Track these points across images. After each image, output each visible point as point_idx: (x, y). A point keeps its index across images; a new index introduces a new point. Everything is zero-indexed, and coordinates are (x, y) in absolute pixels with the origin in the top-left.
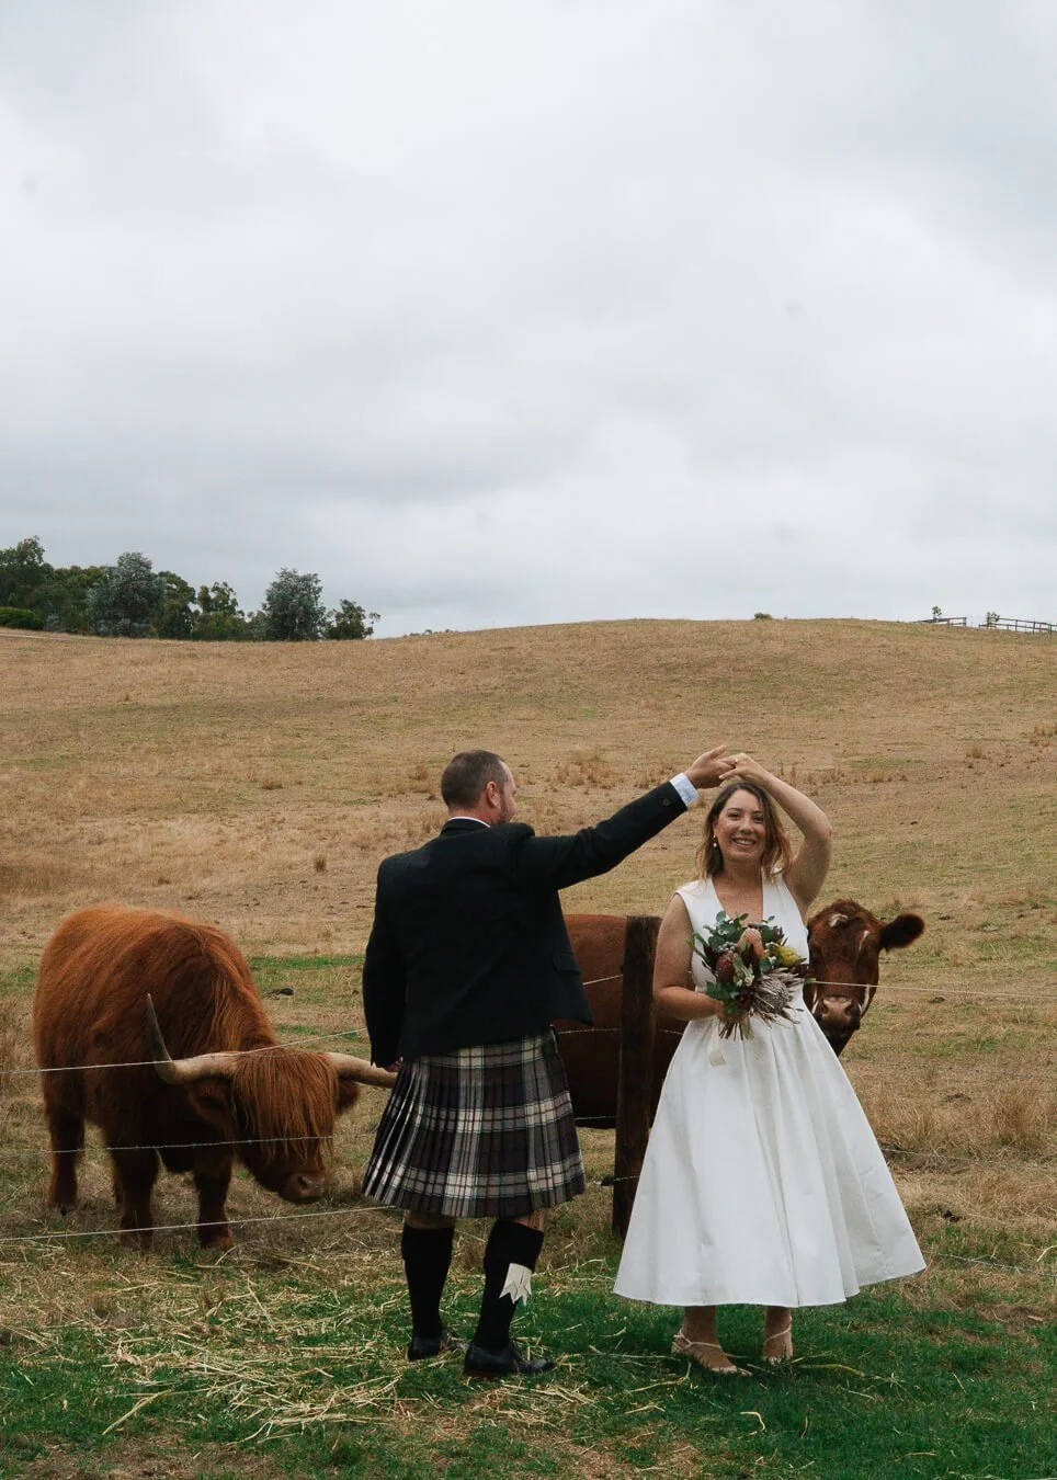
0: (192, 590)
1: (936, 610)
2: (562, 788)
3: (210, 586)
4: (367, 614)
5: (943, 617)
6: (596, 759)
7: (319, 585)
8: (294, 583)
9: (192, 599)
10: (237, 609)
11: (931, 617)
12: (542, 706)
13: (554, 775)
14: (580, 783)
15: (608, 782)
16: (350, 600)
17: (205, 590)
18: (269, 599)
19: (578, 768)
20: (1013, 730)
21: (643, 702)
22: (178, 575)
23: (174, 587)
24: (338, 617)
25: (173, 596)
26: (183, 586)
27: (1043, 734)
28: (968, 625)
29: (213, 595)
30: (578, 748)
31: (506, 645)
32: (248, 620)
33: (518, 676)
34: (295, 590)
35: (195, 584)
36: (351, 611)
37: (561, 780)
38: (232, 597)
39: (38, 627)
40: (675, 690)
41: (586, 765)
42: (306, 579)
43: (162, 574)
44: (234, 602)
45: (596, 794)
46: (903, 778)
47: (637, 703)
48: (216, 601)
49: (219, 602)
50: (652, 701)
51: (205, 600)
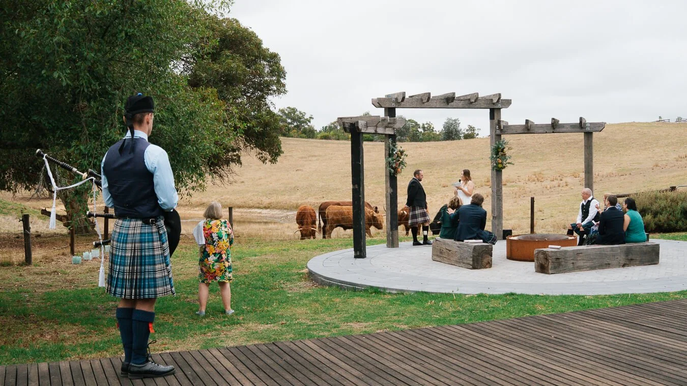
0: (419, 125)
1: (660, 117)
2: (529, 183)
3: (425, 123)
4: (476, 129)
5: (662, 119)
6: (540, 173)
7: (459, 122)
8: (451, 122)
9: (419, 128)
10: (434, 130)
11: (658, 120)
12: (527, 158)
13: (527, 179)
14: (534, 181)
15: (542, 180)
16: (470, 125)
17: (424, 125)
18: (444, 127)
19: (535, 176)
20: (673, 156)
21: (558, 155)
22: (412, 119)
23: (413, 124)
24: (467, 130)
25: (413, 127)
26: (416, 123)
27: (681, 158)
28: (671, 122)
29: (426, 126)
30: (536, 170)
31: (518, 138)
32: (438, 133)
33: (521, 149)
34: (452, 124)
35: (420, 123)
36: (471, 128)
37: (529, 180)
38: (432, 126)
39: (372, 140)
40: (569, 150)
41: (537, 175)
42: (455, 120)
43: (409, 120)
44: (433, 128)
45: (538, 184)
46: (630, 174)
47: (556, 155)
48: (427, 128)
49: (428, 128)
50: (561, 154)
51: (424, 128)
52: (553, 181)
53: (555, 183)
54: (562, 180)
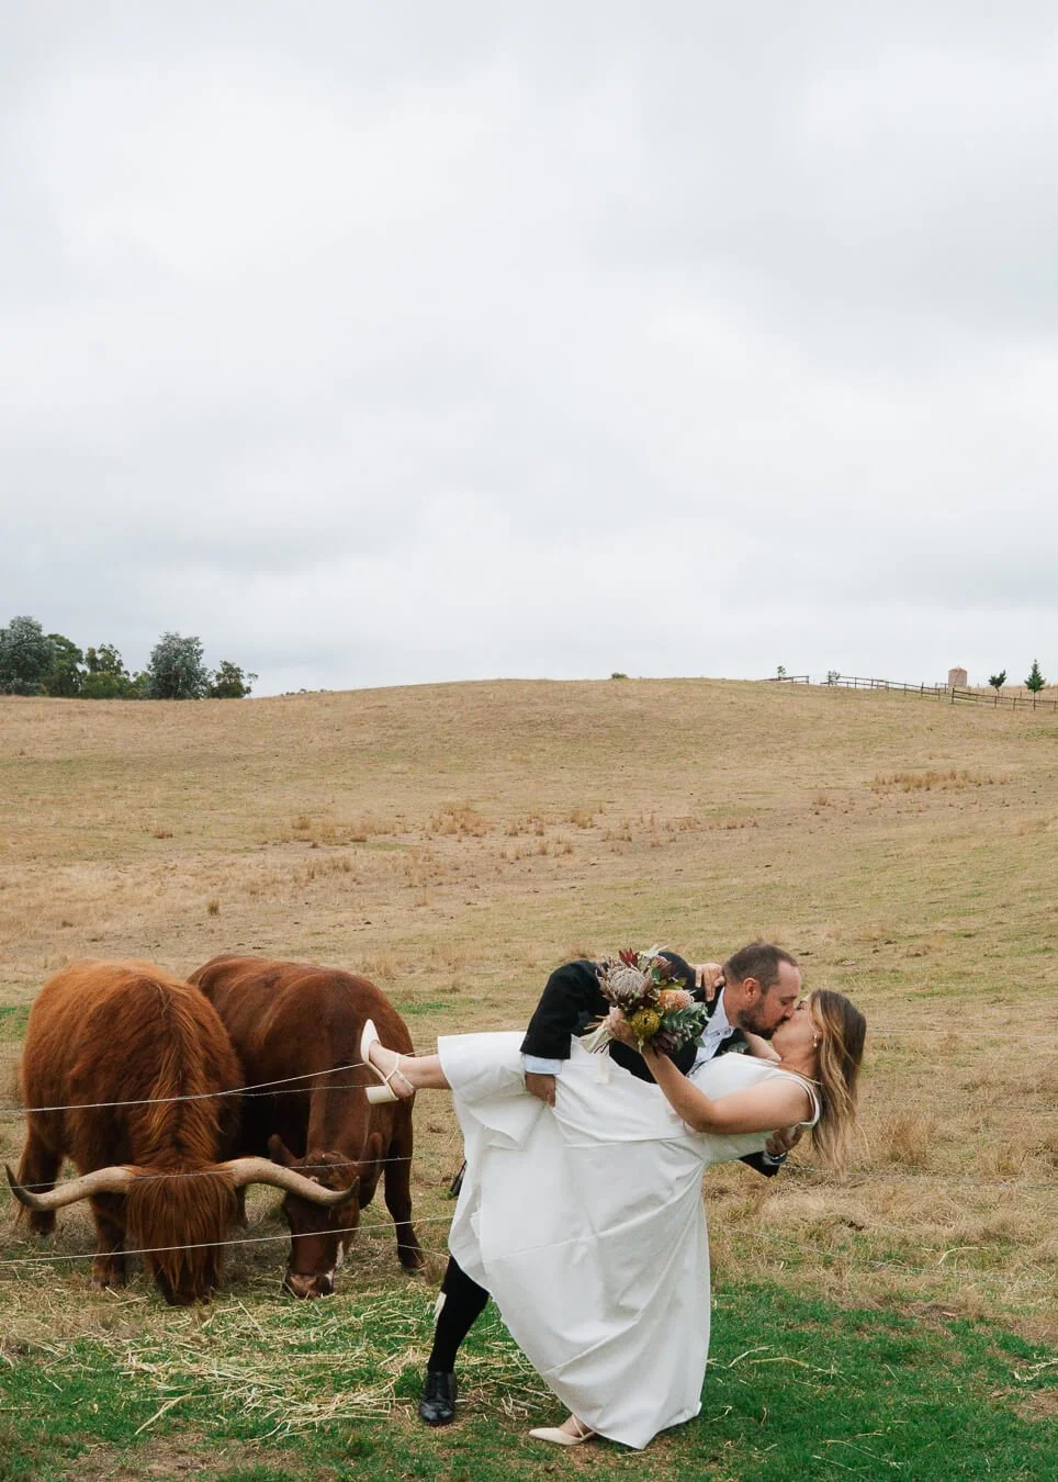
0: (79, 651)
1: (780, 669)
2: (437, 837)
3: (97, 648)
4: (245, 674)
5: (787, 676)
6: (467, 809)
7: (200, 647)
8: (176, 646)
9: (80, 660)
10: (122, 669)
11: (776, 677)
12: (415, 760)
13: (429, 825)
14: (453, 832)
15: (480, 830)
16: (229, 661)
17: (92, 652)
18: (153, 660)
19: (451, 817)
20: (855, 779)
21: (509, 757)
22: (66, 638)
23: (63, 648)
24: (219, 677)
25: (62, 657)
26: (70, 647)
27: (884, 783)
28: (811, 682)
29: (99, 656)
30: (450, 799)
32: (133, 679)
33: (392, 732)
34: (178, 652)
36: (231, 671)
37: (435, 829)
38: (117, 658)
40: (539, 745)
41: (458, 814)
42: (188, 642)
43: (51, 637)
44: (120, 663)
45: (468, 842)
46: (755, 825)
47: (504, 757)
48: (102, 661)
49: (106, 663)
50: (519, 755)
51: (92, 661)
52: (516, 834)
53: (521, 841)
54: (542, 834)
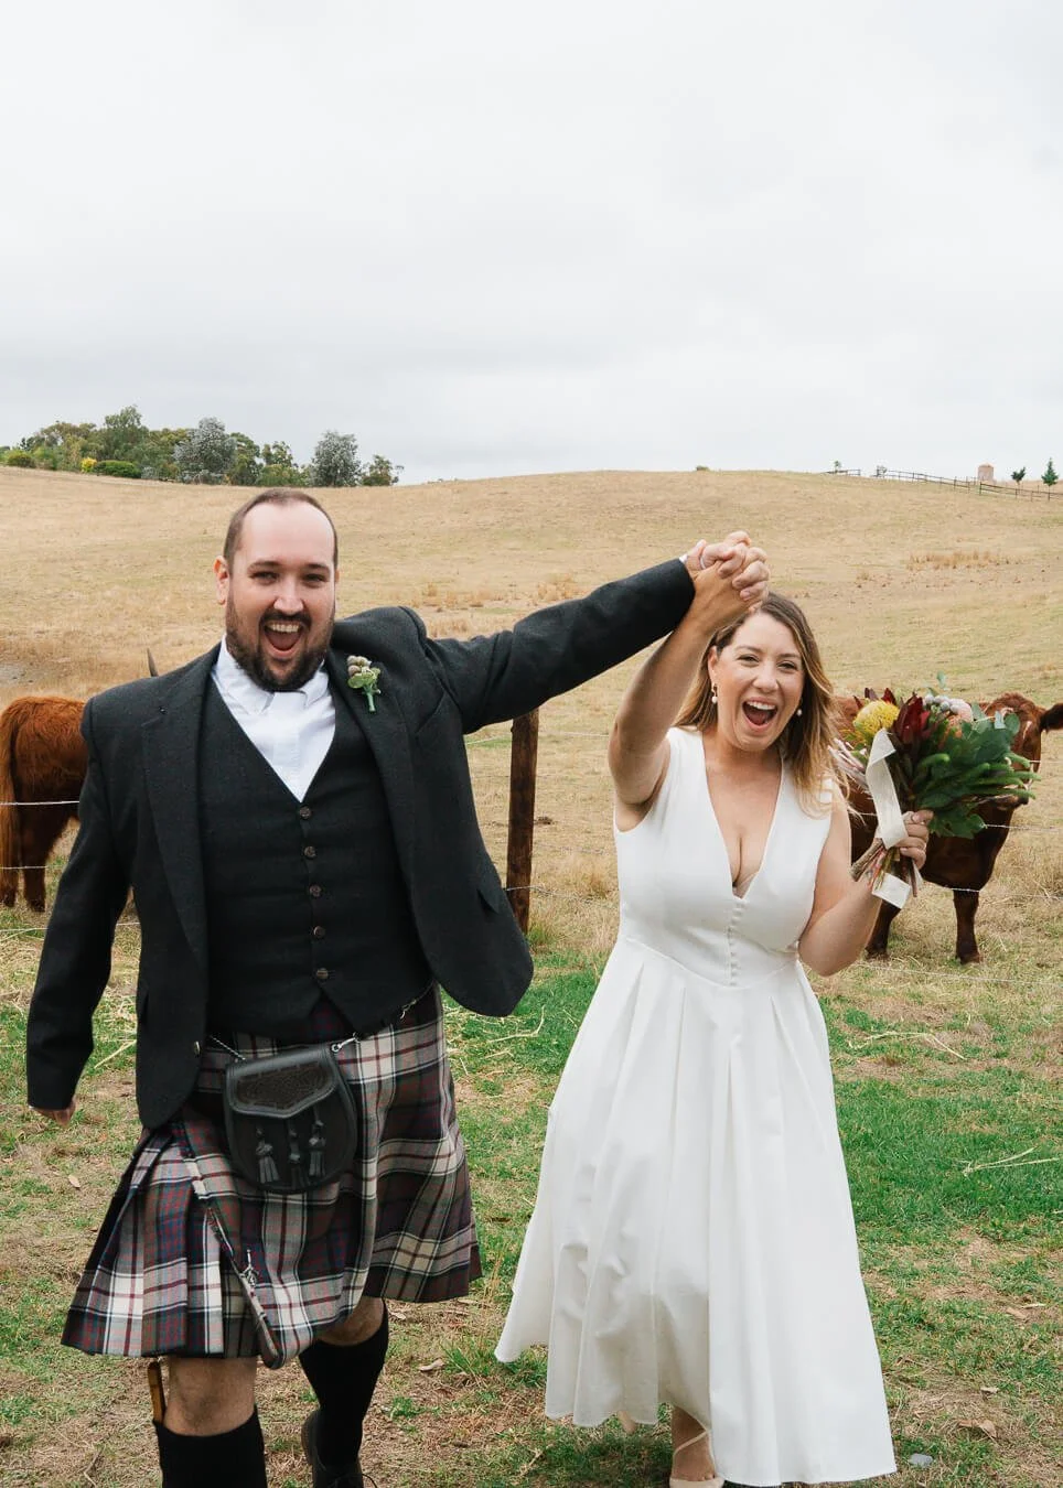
0: (257, 447)
1: (837, 464)
3: (271, 445)
4: (393, 466)
5: (842, 469)
6: (568, 580)
7: (354, 444)
8: (335, 442)
9: (258, 455)
10: (293, 462)
11: (833, 469)
12: (528, 538)
13: (536, 593)
16: (380, 455)
17: (268, 447)
18: (317, 454)
19: (555, 587)
20: (895, 558)
21: (606, 535)
22: (246, 436)
23: (243, 444)
24: (372, 468)
25: (242, 452)
26: (251, 446)
27: (919, 562)
28: (862, 475)
29: (273, 451)
30: (555, 571)
32: (301, 471)
33: (510, 515)
34: (337, 447)
35: (260, 442)
36: (382, 464)
37: (541, 596)
38: (288, 453)
39: (137, 476)
40: (632, 527)
41: (560, 585)
42: (345, 439)
43: (233, 435)
44: (291, 458)
47: (602, 536)
48: (276, 456)
49: (278, 457)
50: (614, 535)
51: (268, 456)
